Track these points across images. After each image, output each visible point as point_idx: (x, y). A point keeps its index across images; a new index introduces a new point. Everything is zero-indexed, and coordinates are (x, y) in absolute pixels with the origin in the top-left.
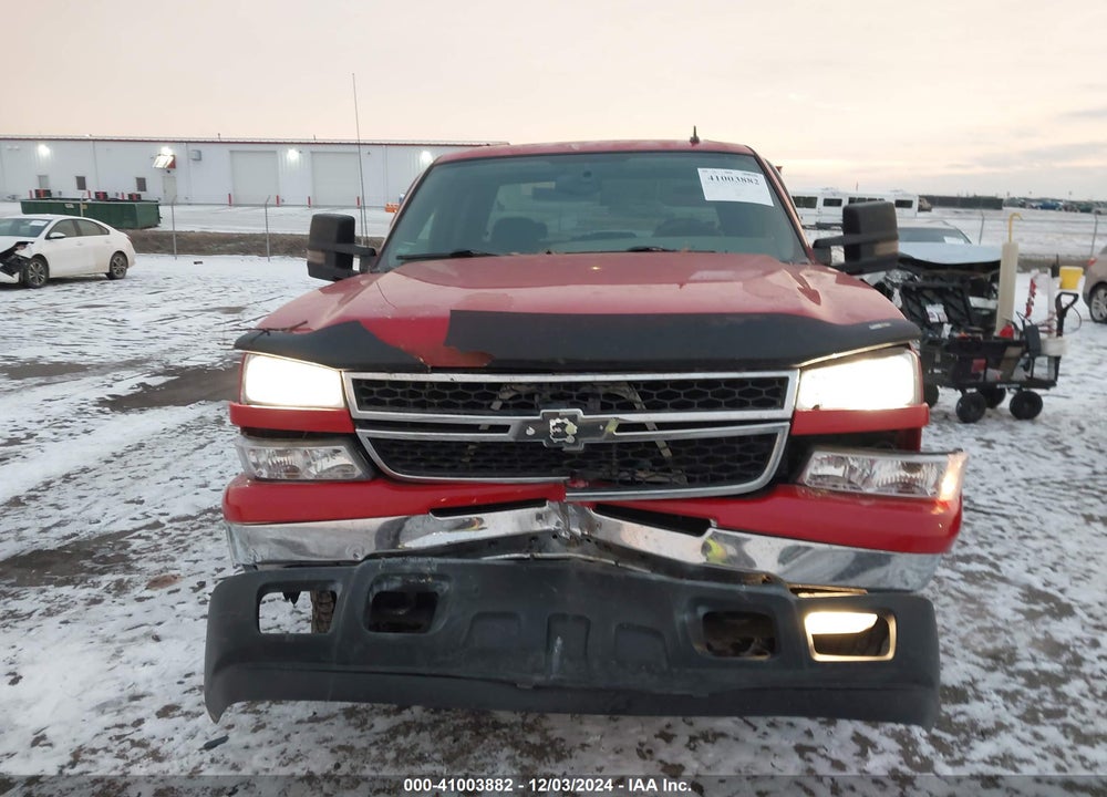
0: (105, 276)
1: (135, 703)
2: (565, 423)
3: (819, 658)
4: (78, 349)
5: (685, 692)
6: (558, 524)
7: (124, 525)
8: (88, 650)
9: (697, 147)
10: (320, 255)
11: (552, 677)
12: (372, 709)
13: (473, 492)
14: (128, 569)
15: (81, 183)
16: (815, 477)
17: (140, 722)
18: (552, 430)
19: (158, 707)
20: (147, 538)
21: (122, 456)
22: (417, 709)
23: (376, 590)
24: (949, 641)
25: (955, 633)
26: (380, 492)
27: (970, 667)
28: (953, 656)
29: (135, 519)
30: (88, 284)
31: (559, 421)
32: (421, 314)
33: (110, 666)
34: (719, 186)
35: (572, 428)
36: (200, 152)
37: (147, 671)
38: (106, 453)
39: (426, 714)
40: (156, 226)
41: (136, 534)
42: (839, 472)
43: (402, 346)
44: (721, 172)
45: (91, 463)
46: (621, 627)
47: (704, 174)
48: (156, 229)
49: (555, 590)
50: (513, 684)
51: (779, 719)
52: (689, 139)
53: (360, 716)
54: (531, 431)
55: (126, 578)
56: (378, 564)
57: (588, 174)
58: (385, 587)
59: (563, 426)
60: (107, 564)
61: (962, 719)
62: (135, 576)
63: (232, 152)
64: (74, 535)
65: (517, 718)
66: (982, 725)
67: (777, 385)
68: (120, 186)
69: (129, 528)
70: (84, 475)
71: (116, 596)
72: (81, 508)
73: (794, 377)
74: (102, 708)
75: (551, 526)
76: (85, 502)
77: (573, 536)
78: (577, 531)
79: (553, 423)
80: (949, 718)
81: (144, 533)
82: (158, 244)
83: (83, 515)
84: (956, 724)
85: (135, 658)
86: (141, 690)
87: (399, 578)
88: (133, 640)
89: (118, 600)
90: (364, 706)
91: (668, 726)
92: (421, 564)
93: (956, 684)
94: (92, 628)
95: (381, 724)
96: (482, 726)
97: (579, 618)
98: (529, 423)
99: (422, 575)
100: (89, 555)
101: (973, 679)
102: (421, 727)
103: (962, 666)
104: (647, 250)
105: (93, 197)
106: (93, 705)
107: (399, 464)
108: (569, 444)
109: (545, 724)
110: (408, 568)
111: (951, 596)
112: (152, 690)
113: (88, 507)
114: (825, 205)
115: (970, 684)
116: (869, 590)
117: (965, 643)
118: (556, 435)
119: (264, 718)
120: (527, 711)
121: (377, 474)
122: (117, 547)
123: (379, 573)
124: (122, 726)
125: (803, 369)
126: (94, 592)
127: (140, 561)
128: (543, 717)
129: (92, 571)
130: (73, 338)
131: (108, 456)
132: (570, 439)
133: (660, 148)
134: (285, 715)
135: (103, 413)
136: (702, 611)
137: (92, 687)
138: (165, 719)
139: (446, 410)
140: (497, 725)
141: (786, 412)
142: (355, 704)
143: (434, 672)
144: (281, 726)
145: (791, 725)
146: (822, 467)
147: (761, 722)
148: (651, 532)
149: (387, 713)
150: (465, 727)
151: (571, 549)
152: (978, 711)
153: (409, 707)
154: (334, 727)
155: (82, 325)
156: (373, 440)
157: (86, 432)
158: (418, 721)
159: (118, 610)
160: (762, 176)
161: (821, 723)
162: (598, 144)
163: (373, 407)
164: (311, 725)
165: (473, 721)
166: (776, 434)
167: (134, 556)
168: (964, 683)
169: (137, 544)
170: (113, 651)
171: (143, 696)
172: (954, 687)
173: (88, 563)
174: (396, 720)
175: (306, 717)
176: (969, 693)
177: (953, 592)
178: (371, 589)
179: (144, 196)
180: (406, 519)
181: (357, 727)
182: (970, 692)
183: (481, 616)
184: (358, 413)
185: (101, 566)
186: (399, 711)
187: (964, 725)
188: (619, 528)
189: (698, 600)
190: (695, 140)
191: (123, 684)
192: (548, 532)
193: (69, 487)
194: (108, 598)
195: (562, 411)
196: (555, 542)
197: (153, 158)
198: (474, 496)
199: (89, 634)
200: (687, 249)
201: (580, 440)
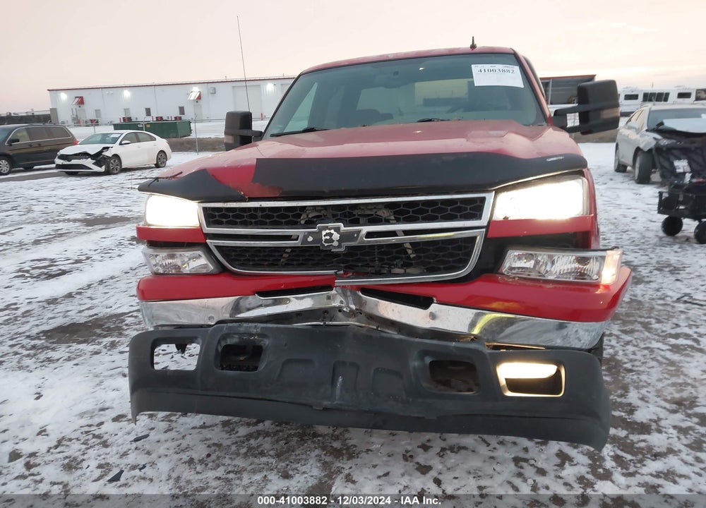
0: (154, 166)
1: (102, 412)
2: (332, 233)
3: (509, 394)
4: (128, 208)
5: (420, 415)
6: (341, 302)
7: (125, 310)
8: (84, 381)
9: (475, 51)
10: (231, 137)
11: (335, 403)
12: (241, 421)
13: (282, 281)
14: (120, 335)
15: (148, 112)
16: (511, 269)
17: (102, 423)
18: (323, 238)
19: (114, 415)
20: (136, 317)
21: (136, 269)
22: (268, 423)
23: (223, 344)
24: (647, 391)
25: (653, 386)
26: (225, 281)
27: (659, 410)
28: (647, 402)
29: (132, 306)
30: (144, 171)
31: (328, 231)
32: (244, 164)
33: (94, 390)
34: (484, 75)
35: (336, 236)
36: (215, 89)
37: (113, 394)
38: (127, 268)
39: (273, 426)
40: (189, 135)
41: (130, 315)
42: (530, 264)
43: (231, 185)
44: (488, 66)
45: (116, 274)
46: (377, 370)
47: (475, 68)
48: (189, 137)
49: (339, 346)
50: (311, 406)
51: (508, 438)
52: (469, 46)
53: (231, 426)
54: (310, 239)
55: (117, 340)
56: (224, 327)
57: (396, 73)
58: (229, 341)
59: (331, 235)
60: (109, 331)
61: (642, 445)
62: (123, 339)
63: (233, 87)
64: (96, 314)
65: (330, 431)
66: (657, 450)
67: (478, 203)
68: (169, 113)
69: (127, 311)
70: (111, 281)
71: (109, 350)
72: (104, 299)
73: (490, 197)
74: (82, 415)
75: (336, 304)
76: (107, 296)
77: (351, 310)
78: (353, 307)
79: (324, 233)
80: (633, 443)
81: (135, 314)
82: (189, 146)
83: (104, 303)
84: (637, 448)
85: (109, 387)
86: (107, 405)
87: (237, 336)
88: (111, 376)
89: (109, 353)
90: (236, 419)
91: (429, 441)
92: (250, 327)
93: (645, 421)
94: (90, 368)
95: (243, 431)
96: (306, 435)
97: (353, 364)
98: (310, 233)
99: (252, 335)
100: (100, 326)
101: (658, 418)
102: (267, 434)
103: (653, 408)
104: (430, 120)
105: (155, 119)
106: (78, 413)
107: (237, 263)
108: (335, 247)
109: (347, 435)
110: (242, 330)
111: (657, 361)
112: (114, 405)
113: (108, 299)
114: (625, 99)
115: (655, 421)
116: (547, 348)
117: (659, 394)
118: (326, 241)
119: (174, 425)
120: (336, 426)
121: (223, 270)
122: (117, 322)
123: (223, 333)
124: (90, 426)
125: (498, 192)
126: (97, 347)
127: (128, 331)
128: (347, 431)
129: (99, 336)
130: (128, 202)
131: (127, 269)
132: (335, 244)
133: (448, 53)
134: (186, 424)
135: (132, 244)
136: (428, 360)
137: (80, 403)
138: (116, 423)
139: (260, 226)
140: (315, 435)
141: (484, 221)
142: (230, 418)
143: (260, 397)
144: (182, 430)
145: (515, 443)
146: (515, 261)
147: (493, 440)
148: (396, 306)
149: (248, 424)
150: (295, 435)
151: (350, 319)
152: (657, 440)
153: (263, 422)
154: (214, 432)
155: (133, 194)
156: (218, 247)
157: (120, 256)
158: (266, 430)
159: (108, 358)
160: (518, 67)
161: (537, 443)
162: (405, 54)
163: (217, 226)
164: (200, 430)
165: (301, 432)
166: (476, 237)
167: (125, 327)
168: (650, 420)
169: (129, 320)
170: (98, 382)
171: (107, 409)
172: (642, 422)
173: (98, 331)
174: (252, 429)
175: (198, 426)
176: (653, 428)
177: (659, 358)
178: (219, 342)
179: (183, 117)
180: (241, 298)
181: (227, 432)
182: (654, 426)
183: (289, 361)
184: (207, 230)
185: (105, 333)
186: (256, 424)
187: (643, 449)
188: (377, 305)
189: (425, 353)
190: (473, 46)
191: (98, 401)
192: (335, 307)
193: (101, 288)
194: (105, 351)
195: (330, 225)
196: (340, 314)
197: (188, 94)
198: (283, 284)
199: (88, 372)
200: (456, 119)
201: (343, 244)
